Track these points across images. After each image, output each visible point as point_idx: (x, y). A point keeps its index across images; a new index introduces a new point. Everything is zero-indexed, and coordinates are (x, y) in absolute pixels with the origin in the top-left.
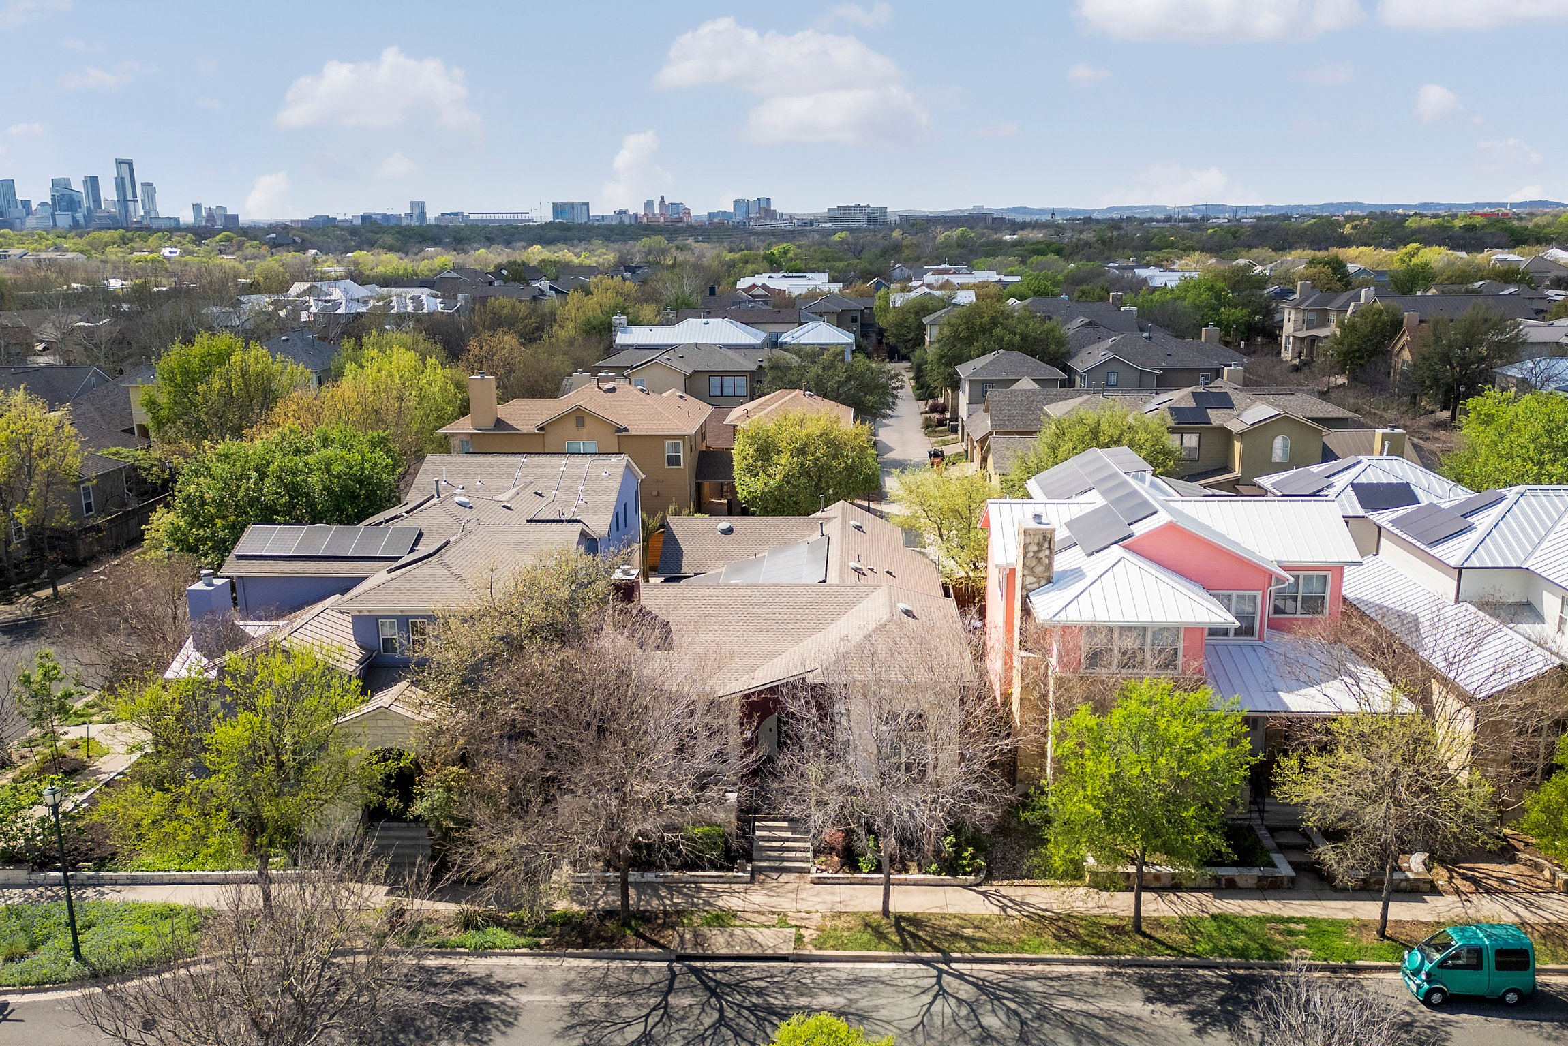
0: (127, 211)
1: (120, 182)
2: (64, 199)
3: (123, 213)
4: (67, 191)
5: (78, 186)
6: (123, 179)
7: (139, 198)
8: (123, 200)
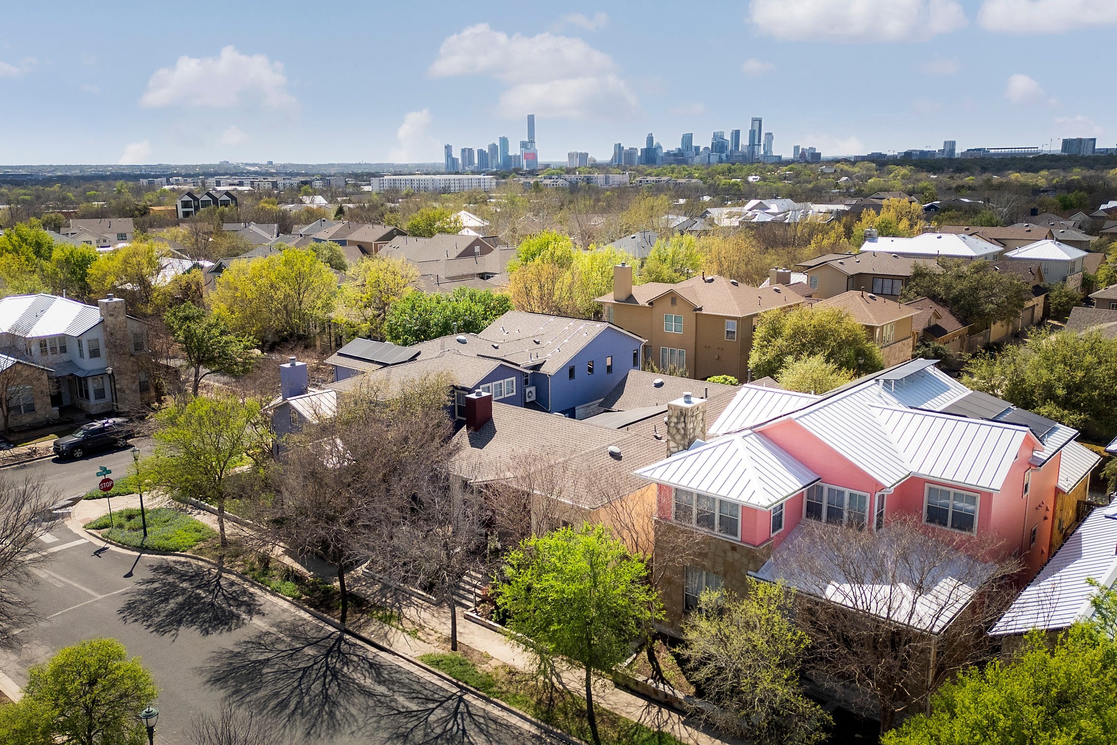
0: (753, 152)
1: (752, 133)
2: (719, 145)
3: (751, 153)
4: (721, 140)
5: (728, 137)
6: (754, 131)
7: (762, 143)
8: (752, 144)
